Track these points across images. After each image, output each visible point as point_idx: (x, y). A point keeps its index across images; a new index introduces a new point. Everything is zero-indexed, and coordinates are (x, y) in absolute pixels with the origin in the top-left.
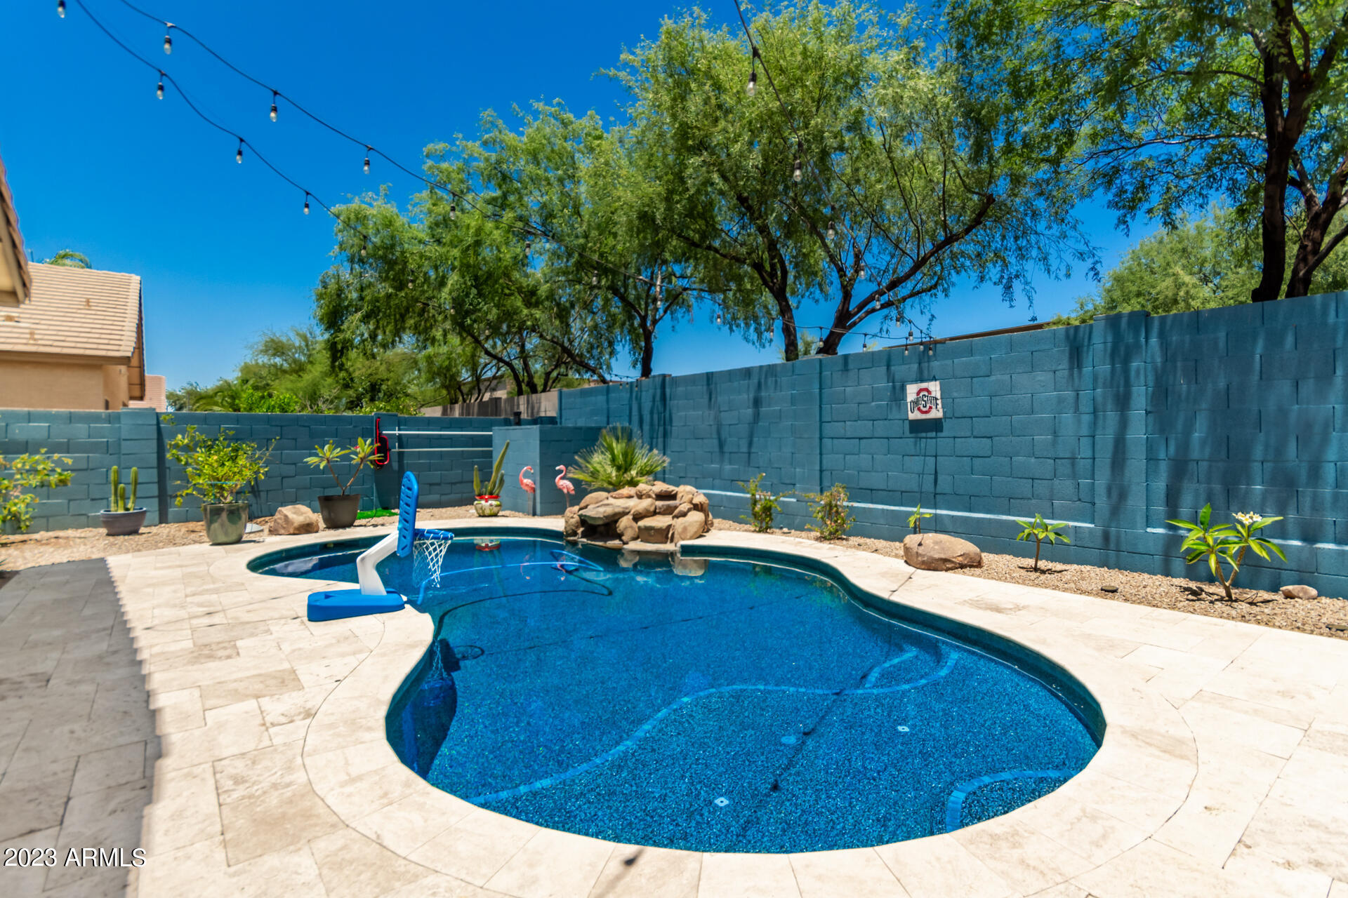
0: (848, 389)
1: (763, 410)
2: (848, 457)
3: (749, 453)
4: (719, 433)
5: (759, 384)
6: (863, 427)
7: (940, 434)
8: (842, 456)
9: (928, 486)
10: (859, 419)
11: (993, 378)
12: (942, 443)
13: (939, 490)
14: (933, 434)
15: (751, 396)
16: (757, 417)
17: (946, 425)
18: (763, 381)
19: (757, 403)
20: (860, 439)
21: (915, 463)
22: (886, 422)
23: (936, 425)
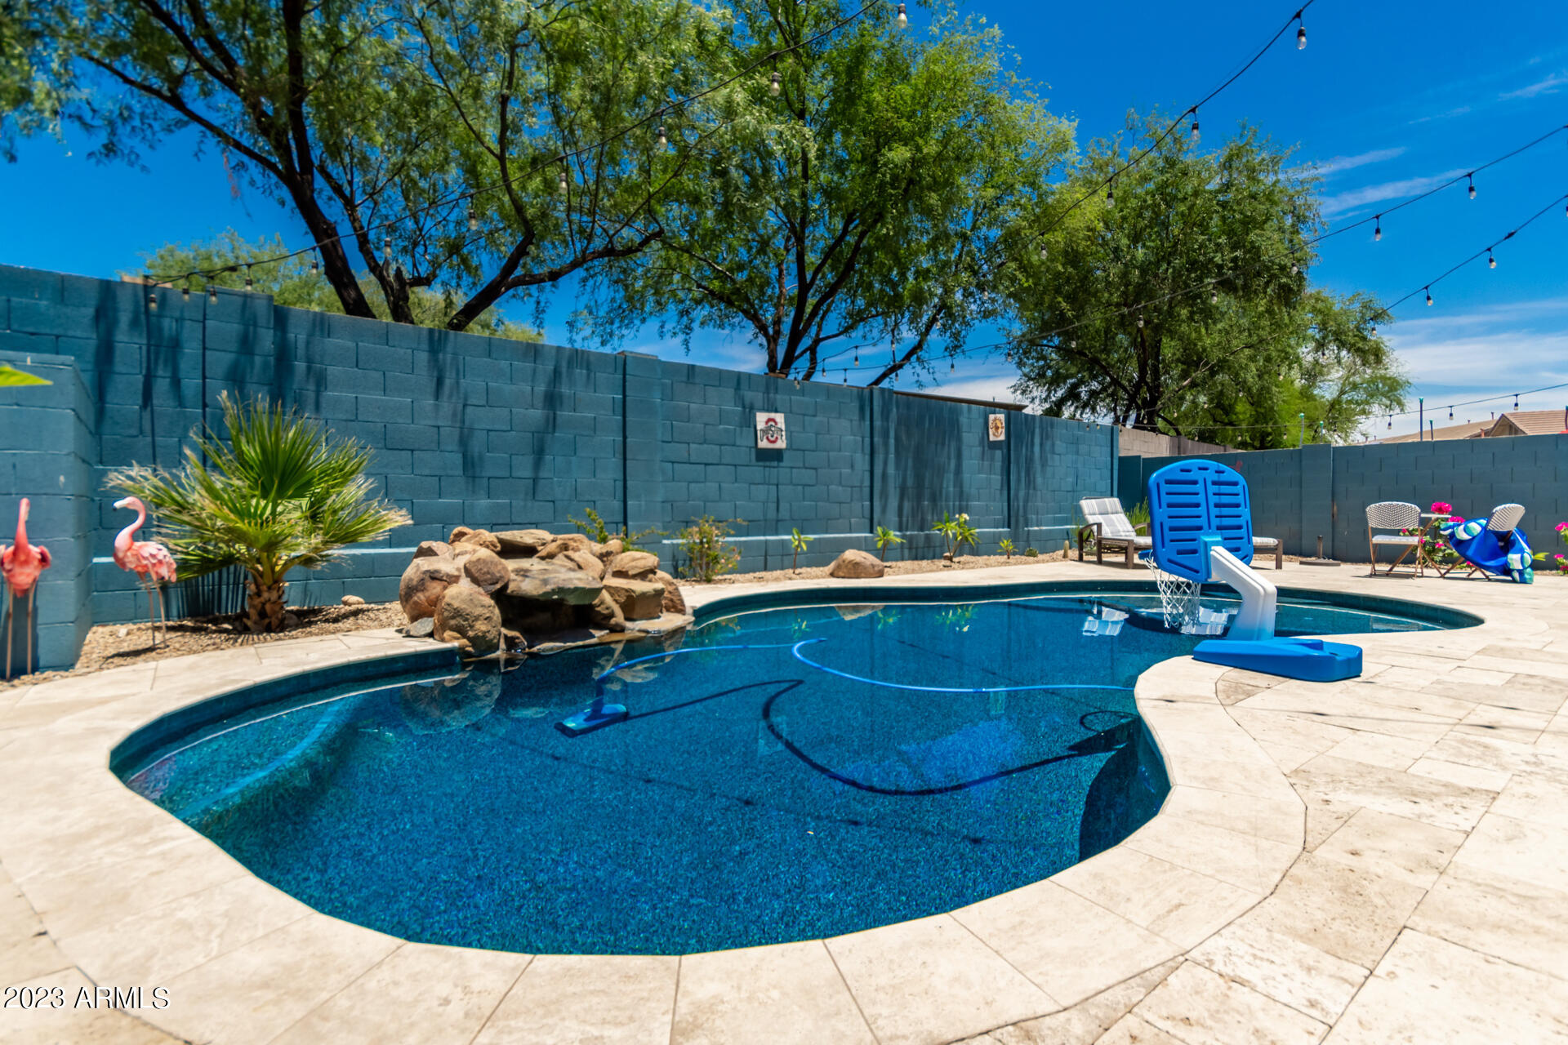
0: (692, 405)
1: (564, 414)
2: (692, 485)
3: (535, 480)
4: (464, 442)
5: (557, 373)
6: (710, 452)
7: (781, 464)
8: (685, 484)
9: (772, 514)
10: (705, 442)
11: (817, 419)
12: (782, 471)
13: (780, 516)
14: (775, 464)
15: (541, 388)
16: (552, 424)
17: (786, 456)
18: (564, 370)
19: (552, 400)
20: (706, 464)
21: (760, 492)
22: (734, 448)
23: (777, 455)
